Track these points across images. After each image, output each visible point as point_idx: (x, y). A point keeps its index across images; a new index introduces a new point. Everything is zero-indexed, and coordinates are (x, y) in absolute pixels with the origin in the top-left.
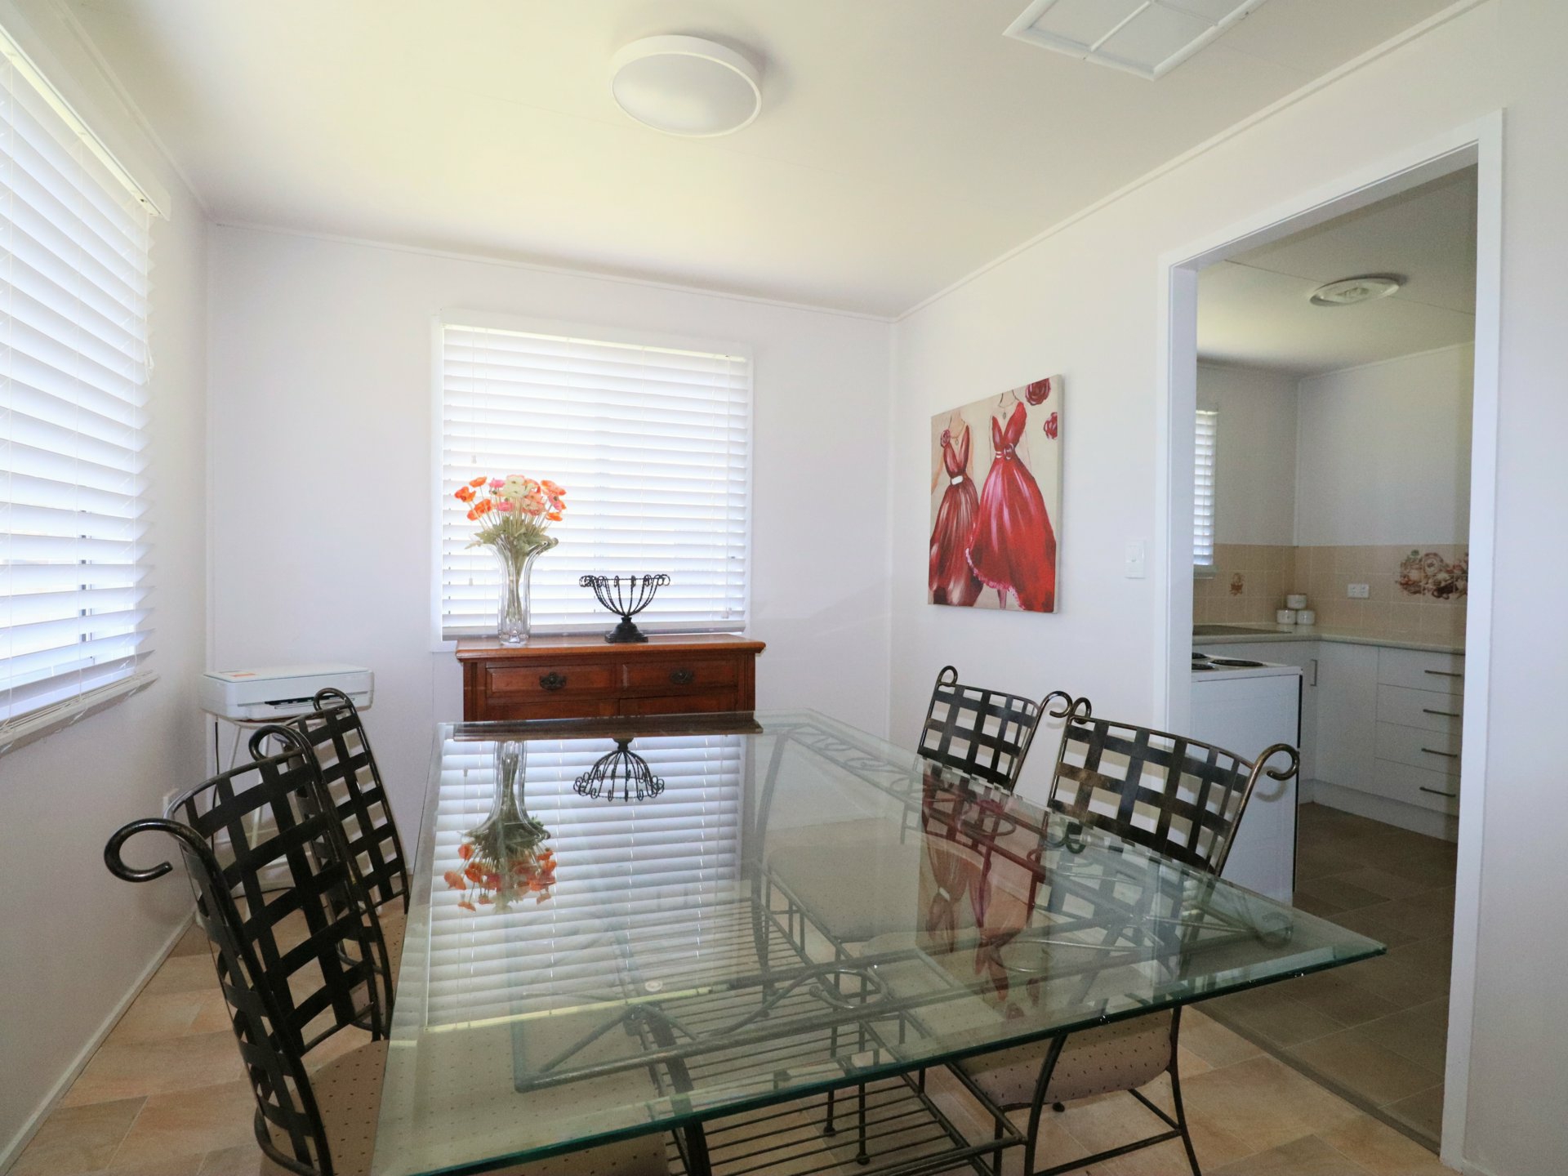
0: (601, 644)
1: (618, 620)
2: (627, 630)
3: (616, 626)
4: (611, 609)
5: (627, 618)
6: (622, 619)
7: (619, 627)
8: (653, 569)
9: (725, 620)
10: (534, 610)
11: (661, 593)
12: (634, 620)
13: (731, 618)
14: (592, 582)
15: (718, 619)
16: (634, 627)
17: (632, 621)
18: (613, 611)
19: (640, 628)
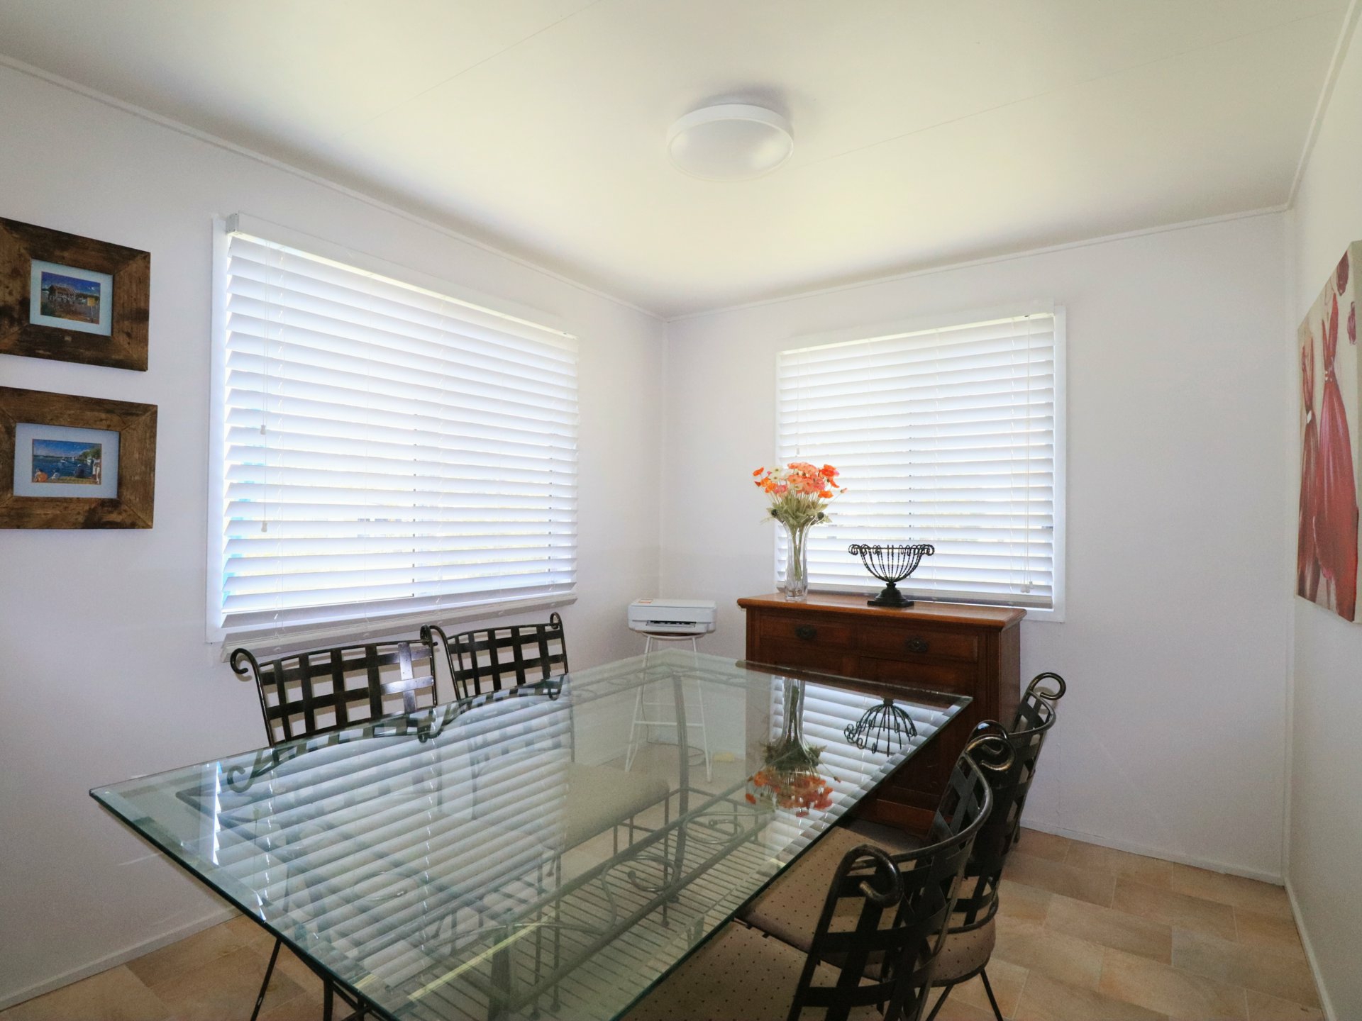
0: (862, 606)
1: (884, 585)
2: (891, 596)
3: (881, 590)
4: (874, 574)
5: (891, 582)
6: (887, 584)
7: (884, 592)
8: (918, 538)
9: (1025, 593)
10: (810, 570)
11: (925, 560)
12: (899, 585)
13: (1032, 593)
14: (859, 550)
15: (1017, 592)
16: (897, 593)
17: (896, 587)
18: (876, 576)
19: (903, 593)
